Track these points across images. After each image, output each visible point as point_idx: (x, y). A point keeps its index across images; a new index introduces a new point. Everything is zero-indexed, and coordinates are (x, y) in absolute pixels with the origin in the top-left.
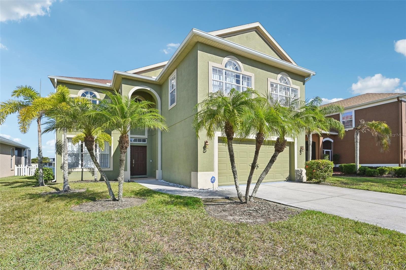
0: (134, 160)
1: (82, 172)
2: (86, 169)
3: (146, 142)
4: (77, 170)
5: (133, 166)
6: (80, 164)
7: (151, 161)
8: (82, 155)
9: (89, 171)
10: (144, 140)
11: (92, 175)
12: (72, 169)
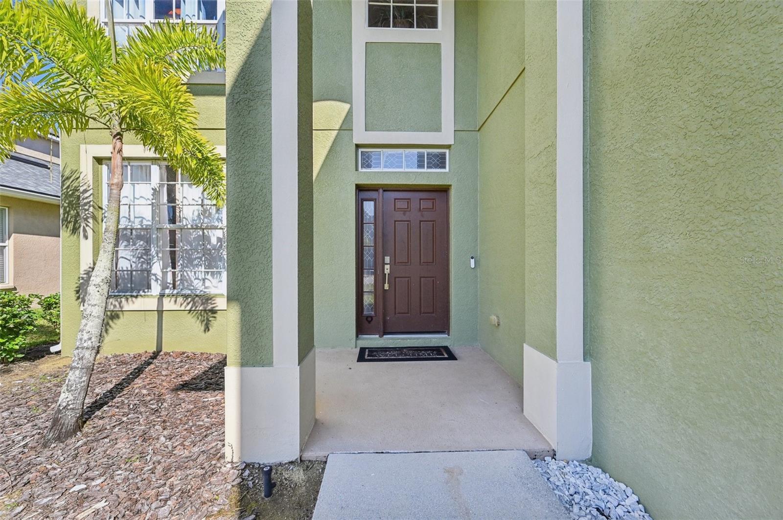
0: (387, 259)
1: (160, 312)
2: (176, 301)
3: (444, 167)
4: (139, 304)
5: (386, 287)
6: (155, 275)
7: (473, 266)
8: (173, 233)
9: (188, 308)
10: (436, 156)
11: (203, 328)
12: (123, 300)
